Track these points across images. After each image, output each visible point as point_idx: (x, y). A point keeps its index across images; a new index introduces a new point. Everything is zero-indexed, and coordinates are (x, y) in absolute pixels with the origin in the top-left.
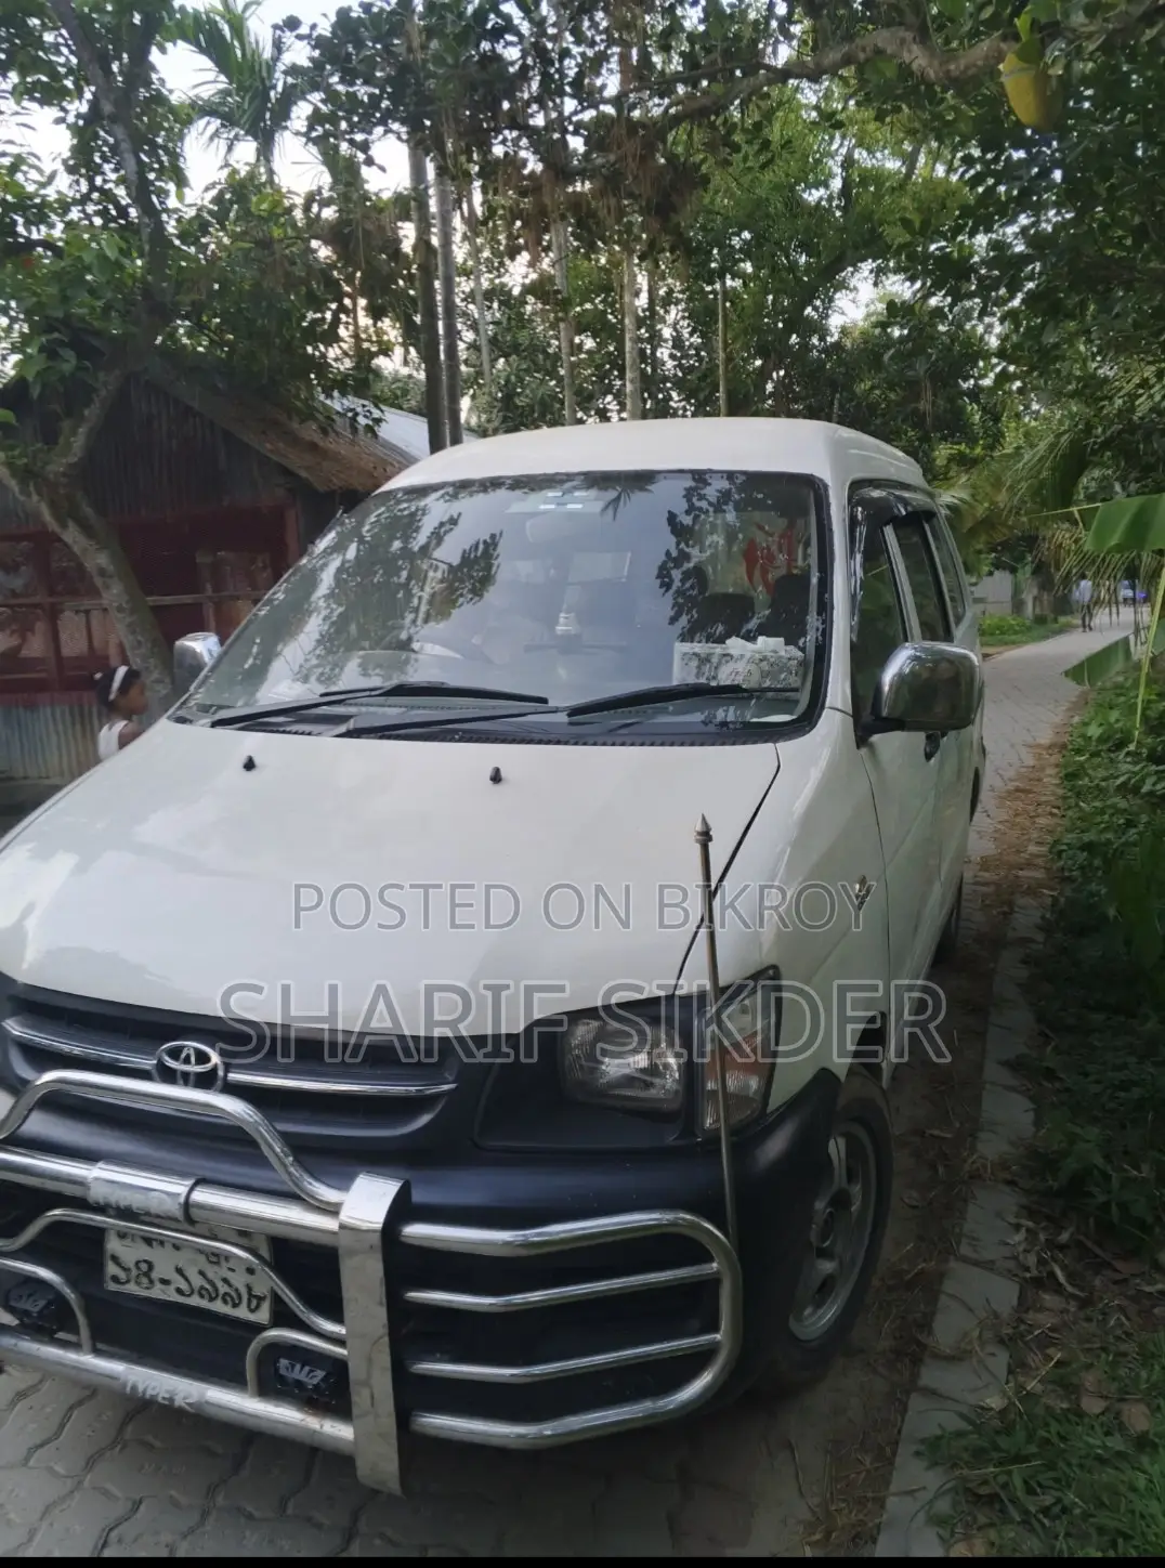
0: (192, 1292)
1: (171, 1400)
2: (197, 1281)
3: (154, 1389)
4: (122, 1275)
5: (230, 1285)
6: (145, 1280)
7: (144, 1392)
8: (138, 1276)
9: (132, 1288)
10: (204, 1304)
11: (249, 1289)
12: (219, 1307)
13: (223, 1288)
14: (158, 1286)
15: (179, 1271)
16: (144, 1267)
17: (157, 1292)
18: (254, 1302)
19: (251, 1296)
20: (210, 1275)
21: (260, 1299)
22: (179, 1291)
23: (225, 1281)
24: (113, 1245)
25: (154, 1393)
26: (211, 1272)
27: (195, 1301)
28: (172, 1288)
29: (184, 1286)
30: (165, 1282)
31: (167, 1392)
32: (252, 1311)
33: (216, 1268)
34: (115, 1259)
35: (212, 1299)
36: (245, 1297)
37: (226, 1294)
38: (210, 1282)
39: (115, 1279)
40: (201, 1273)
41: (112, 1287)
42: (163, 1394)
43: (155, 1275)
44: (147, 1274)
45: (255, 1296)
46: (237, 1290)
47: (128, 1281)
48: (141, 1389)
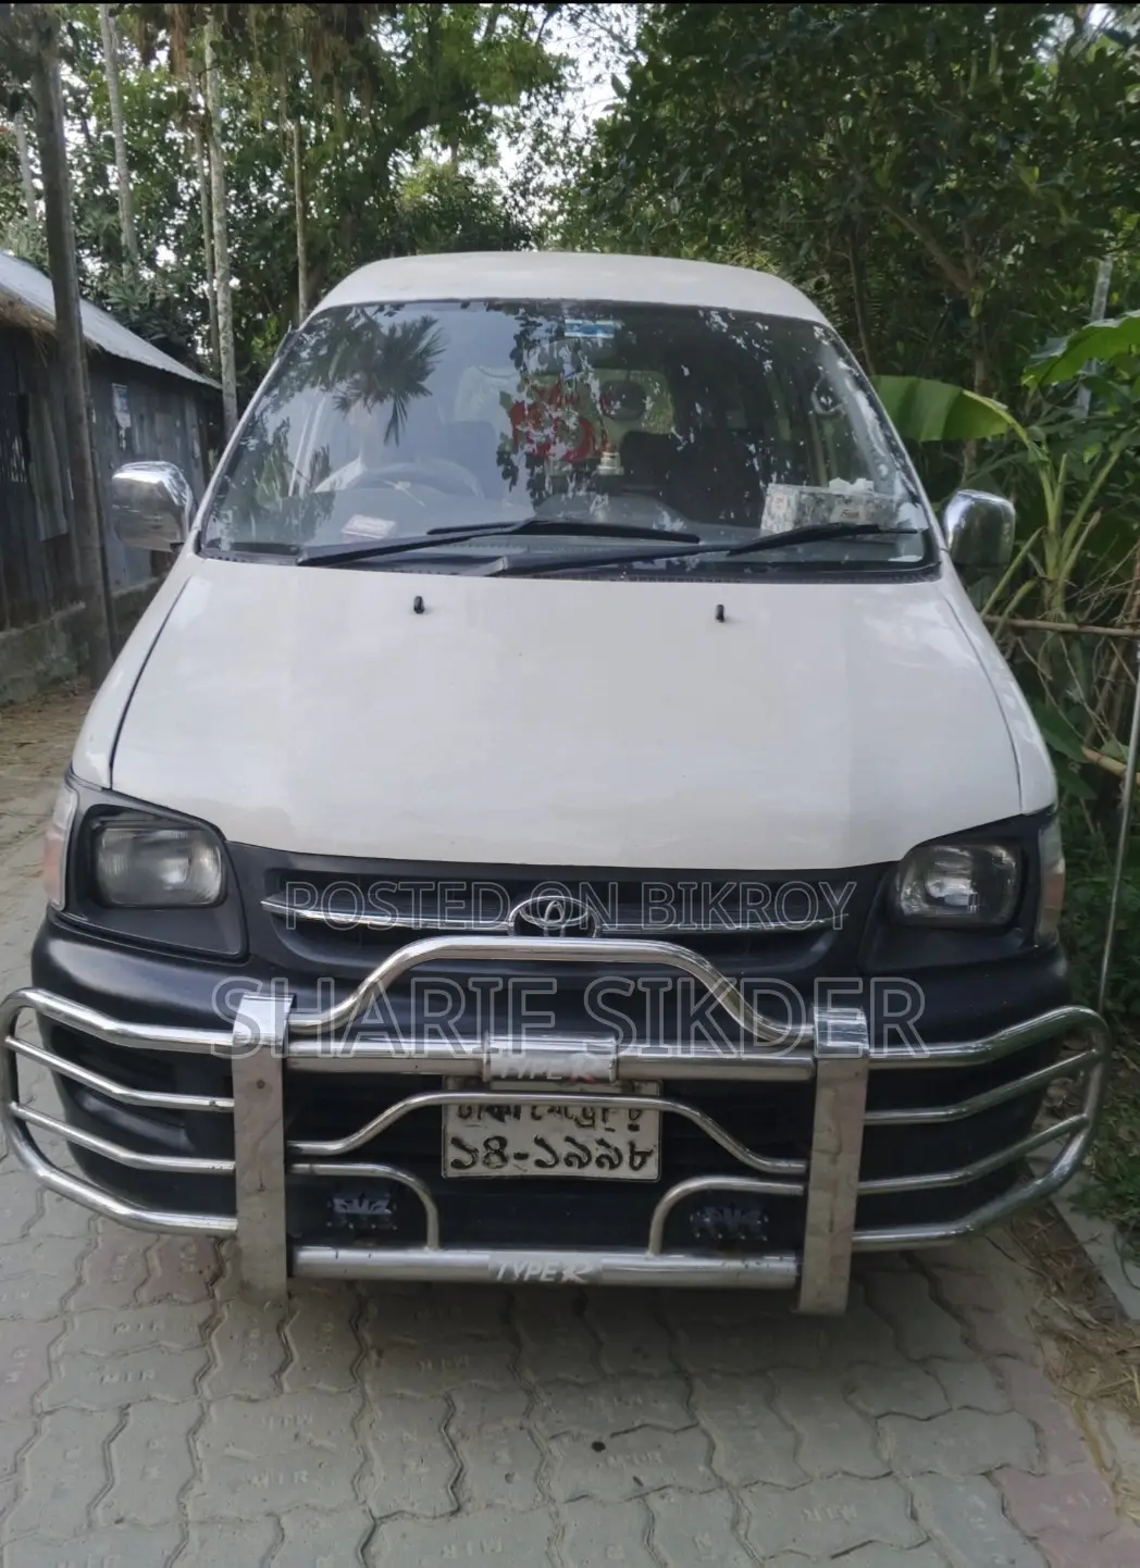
0: (557, 1162)
1: (560, 1275)
2: (564, 1149)
3: (534, 1269)
4: (466, 1158)
5: (608, 1146)
6: (495, 1159)
7: (522, 1275)
8: (487, 1156)
9: (479, 1170)
10: (574, 1171)
11: (632, 1145)
12: (592, 1171)
13: (597, 1151)
14: (513, 1161)
15: (540, 1142)
16: (495, 1145)
17: (511, 1169)
18: (638, 1160)
19: (633, 1153)
20: (580, 1140)
21: (645, 1155)
22: (540, 1163)
23: (602, 1142)
24: (453, 1126)
25: (535, 1273)
26: (581, 1136)
27: (561, 1170)
28: (531, 1160)
29: (546, 1157)
30: (521, 1156)
31: (551, 1268)
32: (635, 1169)
33: (590, 1131)
34: (458, 1143)
35: (582, 1165)
36: (626, 1158)
37: (602, 1156)
38: (583, 1148)
39: (458, 1164)
40: (569, 1139)
41: (452, 1173)
42: (547, 1271)
43: (509, 1151)
44: (499, 1153)
45: (639, 1153)
46: (616, 1150)
47: (474, 1163)
48: (517, 1272)
